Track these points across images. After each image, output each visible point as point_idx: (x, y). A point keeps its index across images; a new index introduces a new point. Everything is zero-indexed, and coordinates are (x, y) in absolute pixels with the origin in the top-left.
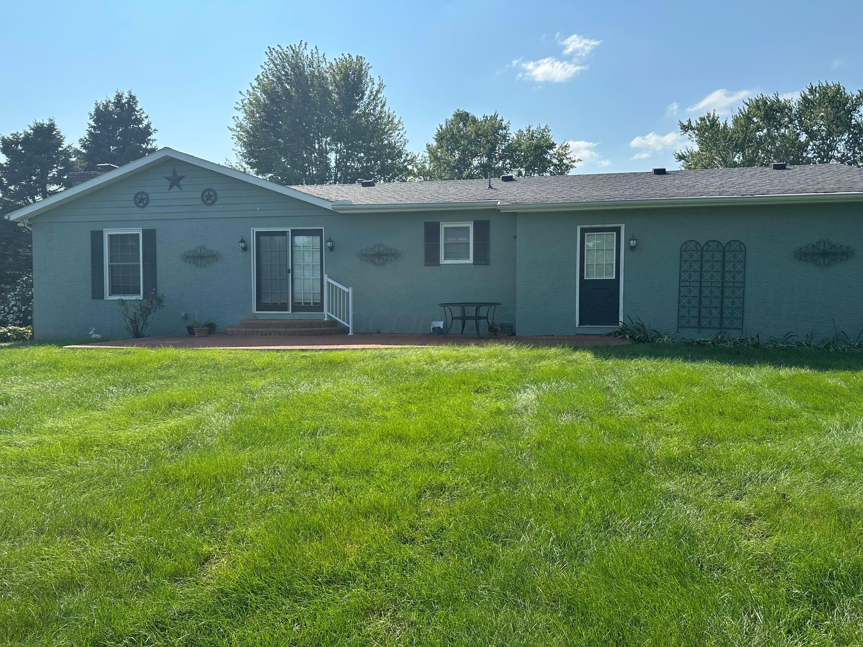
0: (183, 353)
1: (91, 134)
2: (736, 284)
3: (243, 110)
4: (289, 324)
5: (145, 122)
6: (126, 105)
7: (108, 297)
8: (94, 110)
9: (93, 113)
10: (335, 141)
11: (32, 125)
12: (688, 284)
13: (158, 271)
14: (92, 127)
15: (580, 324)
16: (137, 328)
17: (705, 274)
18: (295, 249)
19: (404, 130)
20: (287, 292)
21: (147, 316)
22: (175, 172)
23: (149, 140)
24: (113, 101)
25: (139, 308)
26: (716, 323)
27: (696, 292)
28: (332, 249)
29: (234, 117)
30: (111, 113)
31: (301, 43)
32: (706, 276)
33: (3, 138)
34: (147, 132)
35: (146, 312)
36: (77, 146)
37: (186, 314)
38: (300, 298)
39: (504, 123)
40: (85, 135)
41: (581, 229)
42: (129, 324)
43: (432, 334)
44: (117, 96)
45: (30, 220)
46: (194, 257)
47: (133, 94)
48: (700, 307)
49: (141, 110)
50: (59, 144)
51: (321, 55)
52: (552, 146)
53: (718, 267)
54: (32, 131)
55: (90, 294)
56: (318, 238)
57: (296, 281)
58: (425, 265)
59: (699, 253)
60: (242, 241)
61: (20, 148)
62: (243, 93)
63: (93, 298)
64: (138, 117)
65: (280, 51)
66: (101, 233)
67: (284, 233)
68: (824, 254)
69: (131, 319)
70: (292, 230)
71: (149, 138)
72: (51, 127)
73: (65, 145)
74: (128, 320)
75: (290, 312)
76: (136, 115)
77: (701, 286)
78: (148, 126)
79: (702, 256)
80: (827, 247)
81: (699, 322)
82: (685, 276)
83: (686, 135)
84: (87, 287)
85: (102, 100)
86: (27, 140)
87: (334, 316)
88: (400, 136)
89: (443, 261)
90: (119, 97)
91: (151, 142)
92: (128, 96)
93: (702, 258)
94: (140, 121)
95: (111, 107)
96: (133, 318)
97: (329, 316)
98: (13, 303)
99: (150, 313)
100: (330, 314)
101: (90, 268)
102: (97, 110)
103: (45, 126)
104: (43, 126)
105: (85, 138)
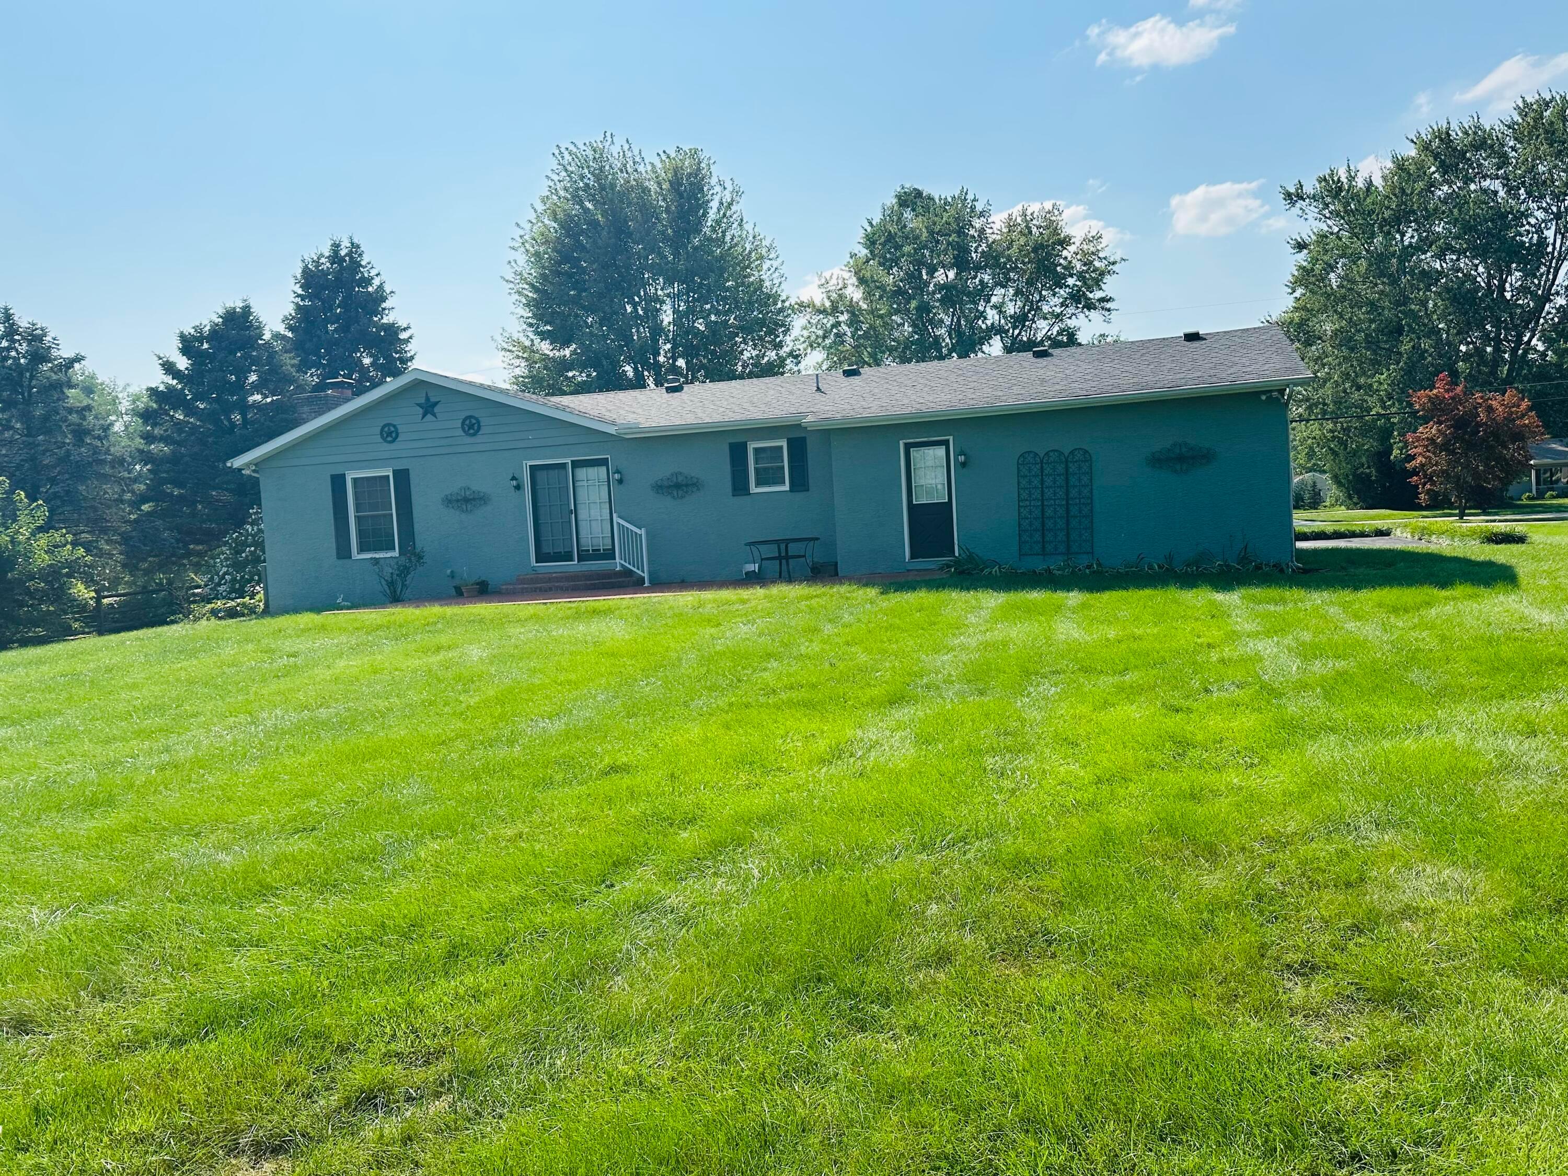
0: (450, 611)
1: (298, 308)
2: (1082, 500)
3: (523, 249)
4: (574, 577)
5: (376, 282)
6: (347, 258)
7: (356, 555)
8: (300, 271)
9: (299, 276)
10: (669, 282)
11: (221, 311)
12: (1028, 503)
13: (415, 520)
14: (299, 296)
15: (913, 556)
16: (395, 592)
17: (1046, 491)
18: (578, 484)
19: (779, 260)
20: (571, 539)
21: (405, 577)
22: (427, 399)
23: (384, 309)
24: (327, 254)
25: (396, 567)
26: (1062, 548)
27: (1038, 512)
28: (620, 481)
29: (510, 262)
30: (325, 273)
31: (605, 136)
32: (1049, 493)
33: (182, 333)
34: (380, 297)
35: (404, 571)
36: (281, 329)
37: (452, 572)
38: (588, 543)
39: (979, 207)
40: (290, 309)
41: (906, 444)
42: (386, 587)
43: (743, 579)
44: (332, 246)
45: (256, 465)
46: (458, 501)
47: (356, 241)
48: (1043, 530)
49: (369, 263)
50: (260, 336)
51: (636, 152)
52: (1065, 242)
53: (1060, 481)
54: (221, 320)
55: (334, 552)
56: (604, 469)
57: (581, 524)
58: (733, 496)
59: (1038, 466)
60: (514, 478)
61: (206, 346)
62: (522, 225)
63: (339, 558)
64: (366, 275)
65: (575, 150)
66: (343, 476)
67: (563, 466)
68: (1181, 459)
69: (386, 581)
70: (572, 461)
71: (384, 305)
72: (247, 310)
73: (267, 336)
74: (384, 582)
75: (576, 562)
76: (362, 273)
77: (1043, 505)
78: (381, 287)
79: (1042, 469)
80: (1184, 450)
81: (1044, 547)
82: (1024, 495)
83: (1296, 210)
84: (330, 544)
85: (310, 254)
86: (215, 335)
87: (627, 565)
88: (773, 269)
89: (754, 489)
90: (336, 246)
91: (387, 312)
92: (349, 245)
93: (1042, 472)
94: (369, 281)
95: (326, 264)
96: (390, 579)
97: (622, 565)
98: (225, 569)
99: (408, 573)
100: (623, 562)
101: (332, 521)
102: (306, 271)
103: (238, 310)
104: (235, 312)
105: (290, 315)
